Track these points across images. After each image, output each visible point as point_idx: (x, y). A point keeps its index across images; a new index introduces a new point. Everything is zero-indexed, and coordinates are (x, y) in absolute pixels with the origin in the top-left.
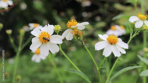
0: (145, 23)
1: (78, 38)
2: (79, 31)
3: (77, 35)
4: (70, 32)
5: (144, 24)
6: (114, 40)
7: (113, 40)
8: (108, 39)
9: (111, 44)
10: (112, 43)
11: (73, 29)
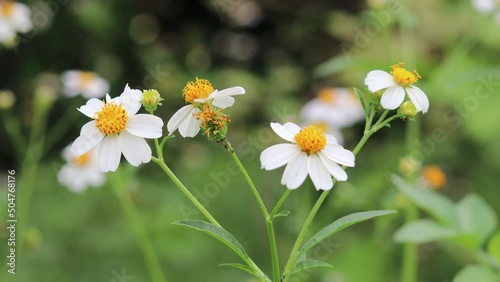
0: (410, 95)
1: (215, 132)
2: (217, 112)
3: (212, 125)
4: (191, 114)
5: (407, 99)
6: (316, 143)
7: (313, 142)
8: (298, 138)
9: (307, 152)
10: (310, 149)
11: (200, 106)
